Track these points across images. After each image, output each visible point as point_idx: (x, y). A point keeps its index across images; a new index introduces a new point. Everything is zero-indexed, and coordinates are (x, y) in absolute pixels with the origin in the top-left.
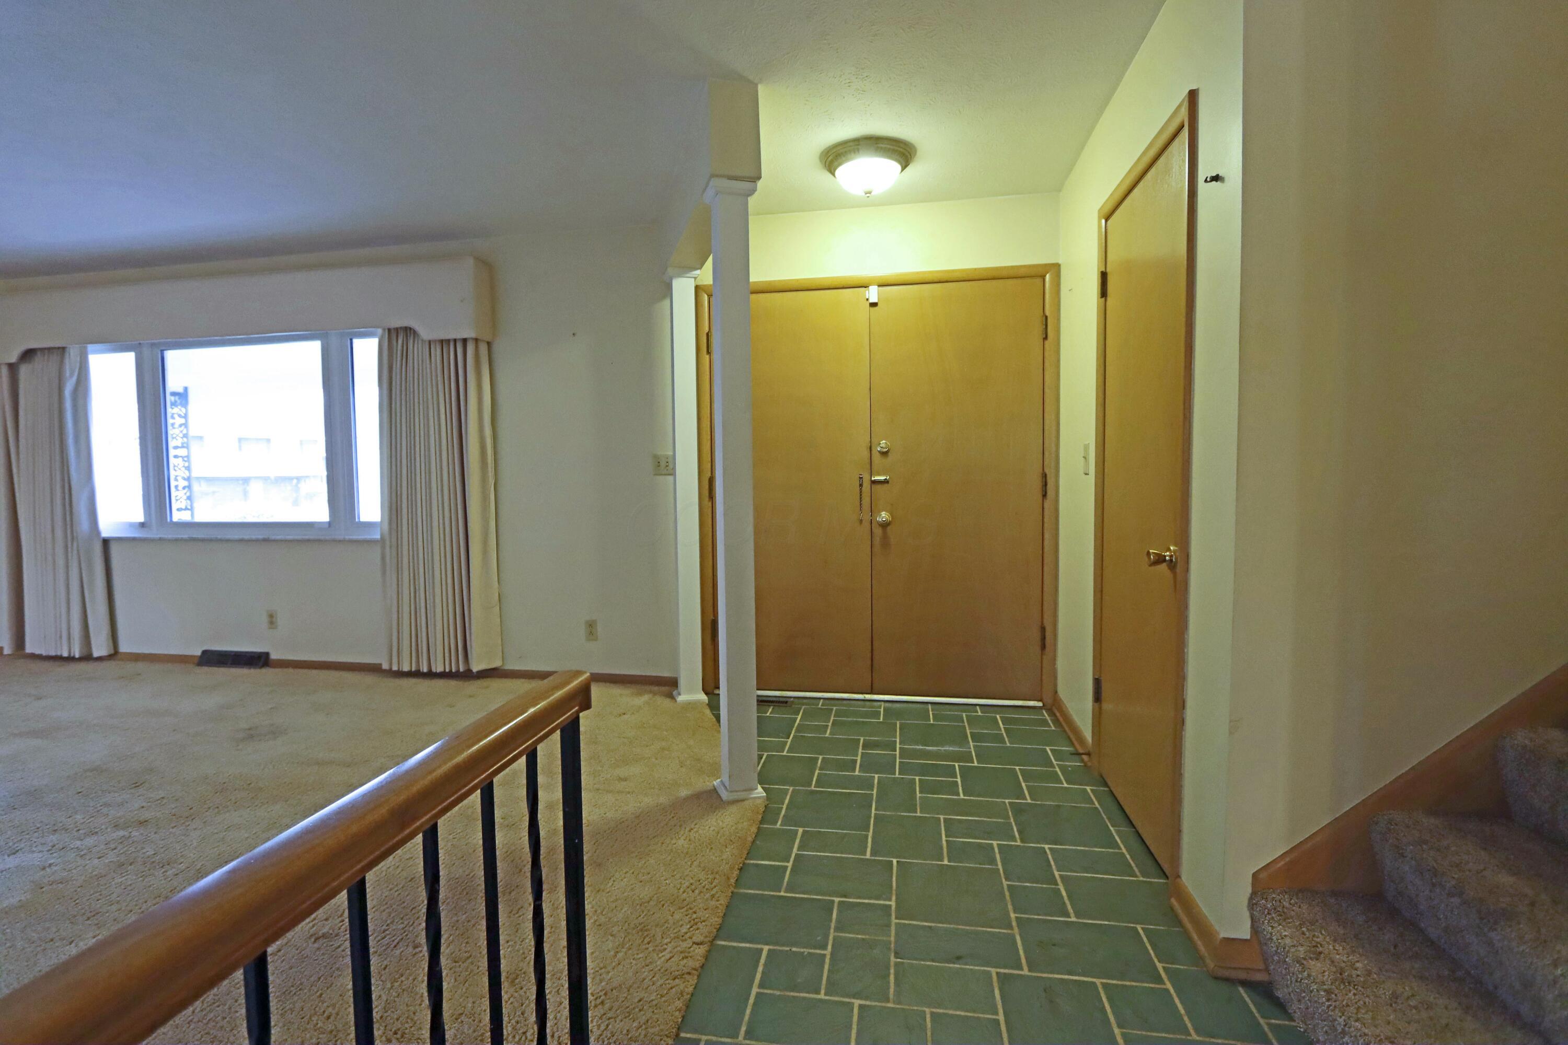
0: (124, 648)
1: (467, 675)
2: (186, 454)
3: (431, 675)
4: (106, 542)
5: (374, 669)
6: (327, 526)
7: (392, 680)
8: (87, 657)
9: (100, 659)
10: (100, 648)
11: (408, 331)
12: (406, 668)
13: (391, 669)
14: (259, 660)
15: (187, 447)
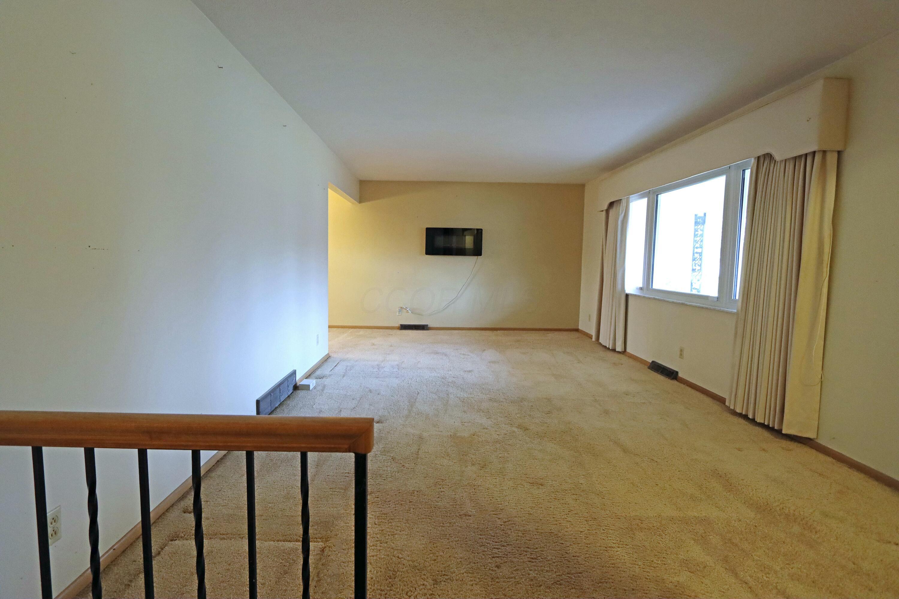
0: (628, 350)
1: (778, 433)
2: (700, 251)
3: (753, 421)
4: (627, 296)
5: (721, 400)
6: (716, 300)
7: (729, 415)
8: (614, 350)
9: (619, 352)
10: (619, 348)
11: (769, 156)
12: (738, 410)
13: (729, 407)
14: (672, 374)
15: (702, 248)
